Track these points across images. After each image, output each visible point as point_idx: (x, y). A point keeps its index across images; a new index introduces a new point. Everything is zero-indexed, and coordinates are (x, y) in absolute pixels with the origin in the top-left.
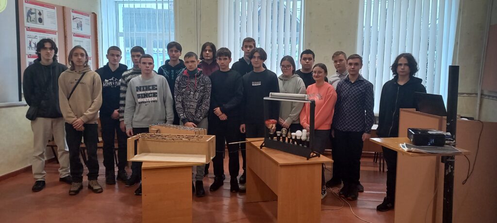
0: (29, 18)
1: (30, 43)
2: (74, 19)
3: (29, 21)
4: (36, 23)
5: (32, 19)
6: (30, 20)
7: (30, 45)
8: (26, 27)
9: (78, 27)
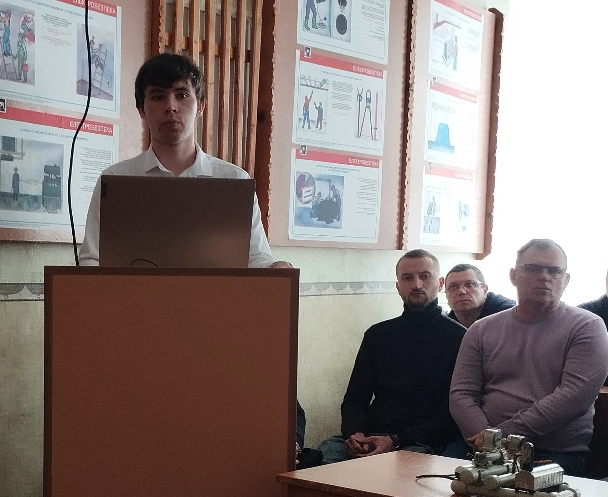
0: (311, 14)
1: (306, 106)
2: (437, 25)
3: (310, 24)
4: (329, 35)
5: (318, 21)
6: (314, 23)
7: (306, 114)
8: (299, 47)
9: (445, 56)
